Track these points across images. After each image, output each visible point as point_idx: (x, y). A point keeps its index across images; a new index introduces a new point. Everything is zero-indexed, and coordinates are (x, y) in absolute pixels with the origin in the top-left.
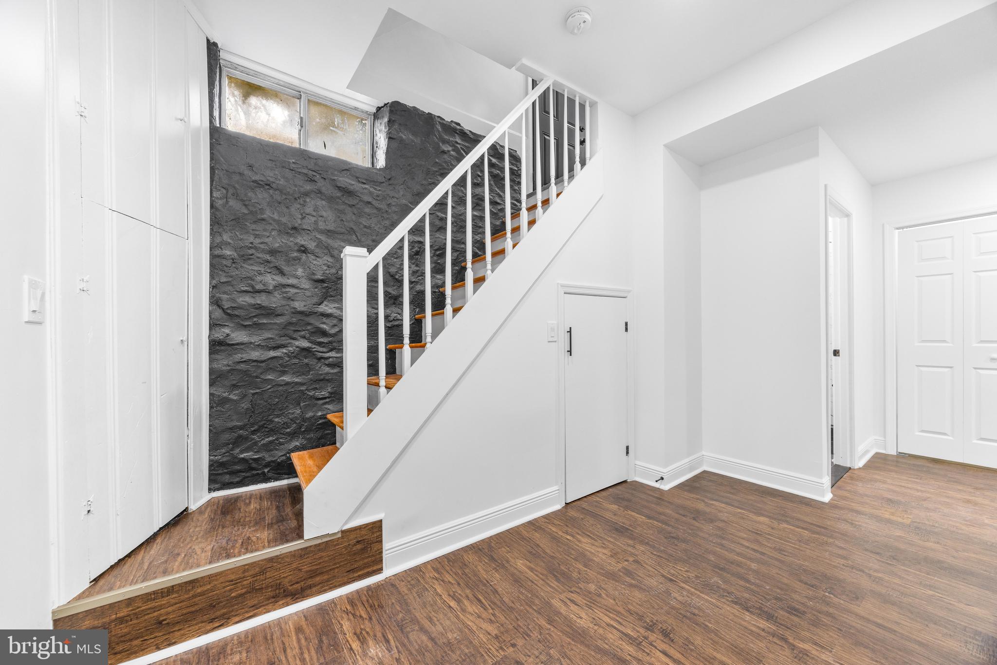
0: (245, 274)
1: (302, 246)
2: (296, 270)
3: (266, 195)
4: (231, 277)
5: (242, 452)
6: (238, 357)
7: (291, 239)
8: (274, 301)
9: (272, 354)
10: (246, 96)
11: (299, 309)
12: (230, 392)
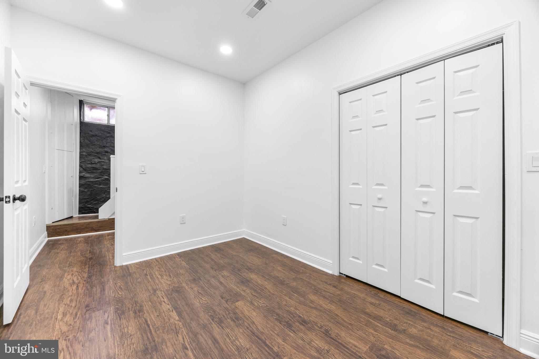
0: (89, 159)
1: (106, 151)
2: (104, 157)
3: (95, 138)
4: (85, 160)
5: (88, 205)
6: (87, 180)
7: (103, 149)
8: (98, 166)
9: (97, 180)
10: (91, 109)
11: (105, 168)
12: (85, 189)
